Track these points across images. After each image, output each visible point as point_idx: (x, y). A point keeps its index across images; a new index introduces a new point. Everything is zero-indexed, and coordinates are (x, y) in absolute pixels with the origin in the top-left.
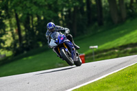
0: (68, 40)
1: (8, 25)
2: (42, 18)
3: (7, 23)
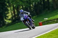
0: (29, 18)
1: (10, 10)
2: (24, 7)
3: (9, 9)
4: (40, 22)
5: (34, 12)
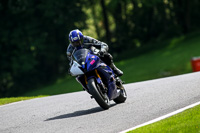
2: (140, 5)
3: (88, 11)
4: (195, 59)
5: (176, 23)
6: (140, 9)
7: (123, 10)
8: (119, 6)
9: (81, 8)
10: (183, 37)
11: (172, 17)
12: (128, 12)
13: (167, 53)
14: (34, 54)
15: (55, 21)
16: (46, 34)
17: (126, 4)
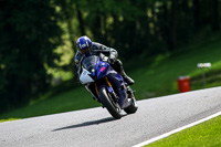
2: (121, 19)
3: (64, 26)
4: (182, 78)
5: (160, 38)
6: (120, 23)
7: (102, 24)
8: (98, 19)
9: (55, 21)
10: (168, 55)
11: (156, 32)
12: (107, 26)
13: (152, 72)
14: (5, 73)
15: (27, 36)
16: (17, 51)
17: (105, 18)
